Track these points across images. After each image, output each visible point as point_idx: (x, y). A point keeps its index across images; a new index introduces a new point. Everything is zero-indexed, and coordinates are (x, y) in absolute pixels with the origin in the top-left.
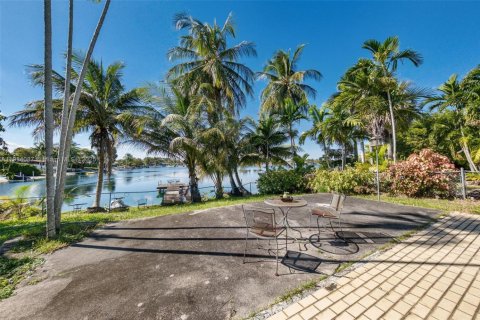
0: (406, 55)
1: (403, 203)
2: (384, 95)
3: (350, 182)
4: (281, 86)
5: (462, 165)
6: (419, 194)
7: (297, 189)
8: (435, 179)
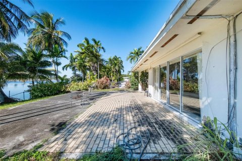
0: (103, 48)
1: (100, 91)
2: (97, 58)
3: (86, 86)
4: (47, 33)
5: (111, 80)
6: (103, 88)
7: (62, 92)
8: (107, 84)
